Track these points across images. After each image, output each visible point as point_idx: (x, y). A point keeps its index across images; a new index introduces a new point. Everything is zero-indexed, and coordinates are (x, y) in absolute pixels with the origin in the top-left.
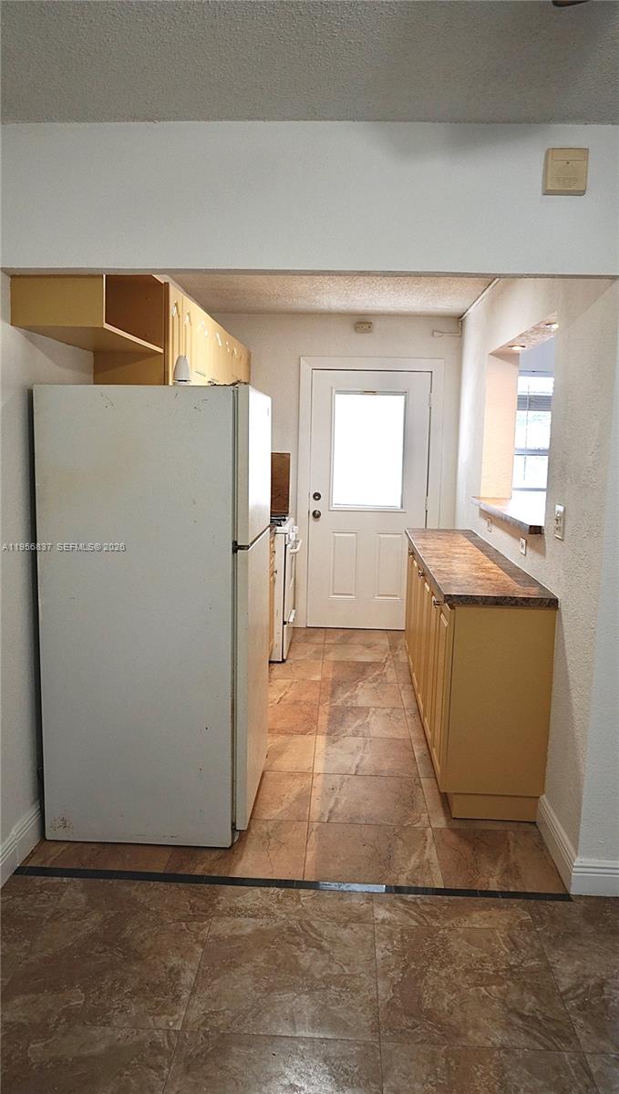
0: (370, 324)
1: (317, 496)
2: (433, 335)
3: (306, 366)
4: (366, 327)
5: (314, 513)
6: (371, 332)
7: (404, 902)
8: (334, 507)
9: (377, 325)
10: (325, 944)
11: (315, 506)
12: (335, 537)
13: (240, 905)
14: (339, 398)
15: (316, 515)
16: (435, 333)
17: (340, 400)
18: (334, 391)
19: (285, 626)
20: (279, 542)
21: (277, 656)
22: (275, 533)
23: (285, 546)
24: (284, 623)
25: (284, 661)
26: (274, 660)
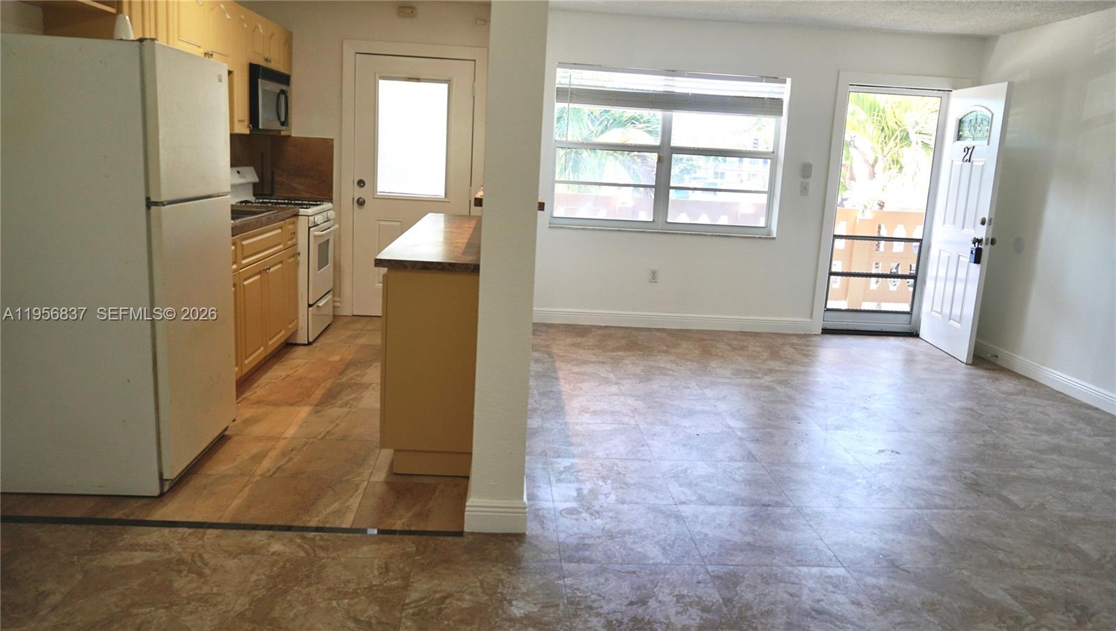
0: (414, 9)
1: (361, 183)
2: (476, 23)
3: (348, 51)
4: (409, 11)
5: (358, 200)
6: (414, 17)
7: (303, 538)
8: (378, 194)
9: (420, 10)
10: (207, 571)
11: (359, 193)
12: (379, 225)
13: (142, 542)
14: (383, 84)
15: (361, 203)
16: (479, 22)
17: (384, 86)
18: (377, 75)
19: (310, 309)
20: (302, 224)
21: (302, 339)
22: (297, 215)
23: (309, 228)
24: (310, 306)
25: (309, 344)
26: (298, 342)
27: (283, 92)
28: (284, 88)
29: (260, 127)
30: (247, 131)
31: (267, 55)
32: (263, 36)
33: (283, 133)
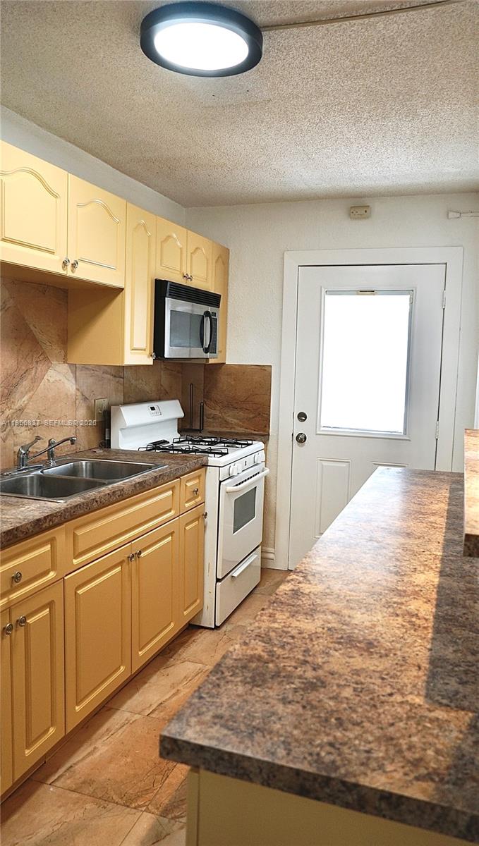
0: (366, 208)
1: (302, 417)
3: (291, 262)
5: (298, 437)
6: (367, 218)
8: (322, 430)
9: (377, 207)
11: (300, 428)
12: (322, 465)
14: (330, 300)
15: (301, 439)
16: (451, 215)
17: (331, 301)
18: (323, 291)
19: (219, 584)
20: (212, 476)
21: (207, 621)
22: (205, 466)
23: (220, 482)
24: (218, 580)
25: (217, 628)
26: (202, 625)
27: (207, 314)
28: (210, 309)
29: (166, 356)
30: (150, 362)
31: (187, 271)
32: (181, 249)
33: (211, 361)
